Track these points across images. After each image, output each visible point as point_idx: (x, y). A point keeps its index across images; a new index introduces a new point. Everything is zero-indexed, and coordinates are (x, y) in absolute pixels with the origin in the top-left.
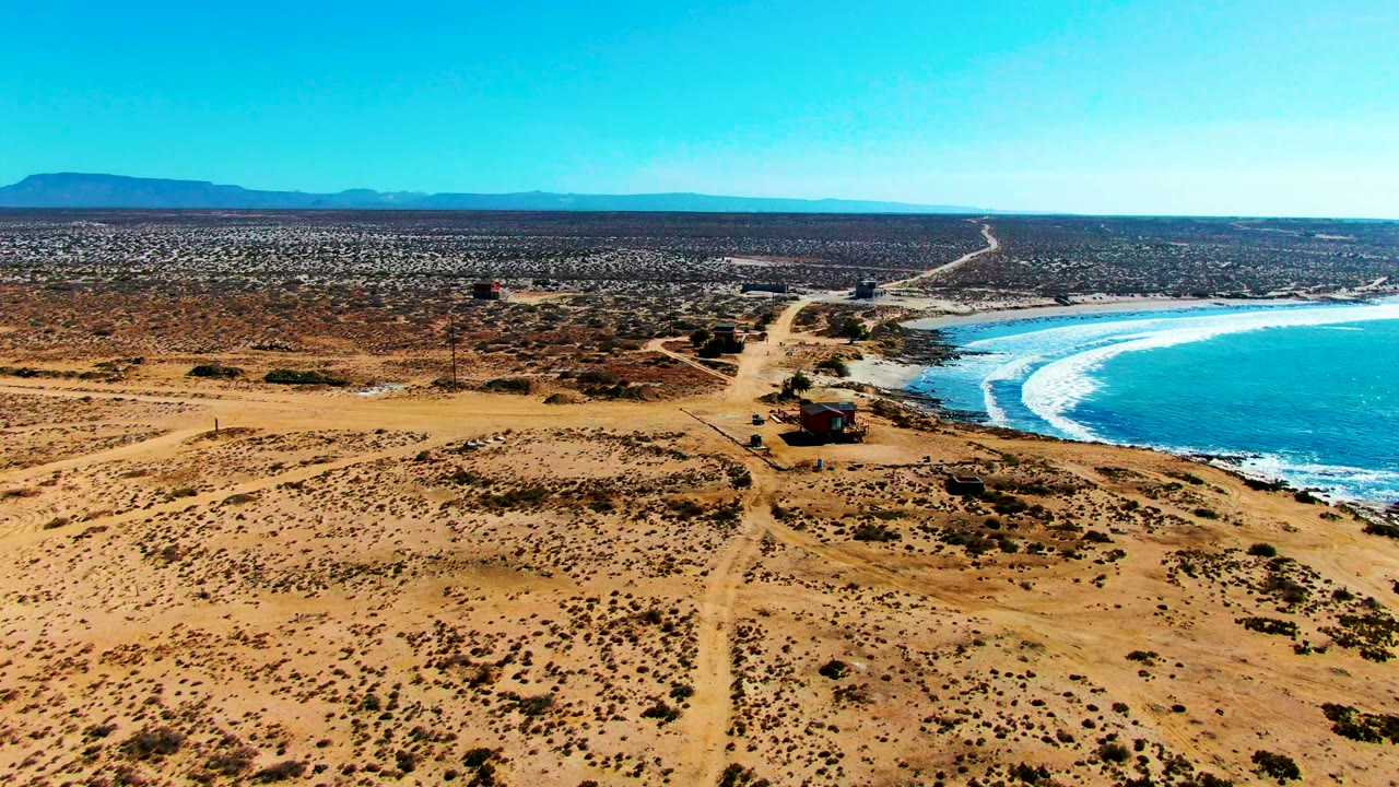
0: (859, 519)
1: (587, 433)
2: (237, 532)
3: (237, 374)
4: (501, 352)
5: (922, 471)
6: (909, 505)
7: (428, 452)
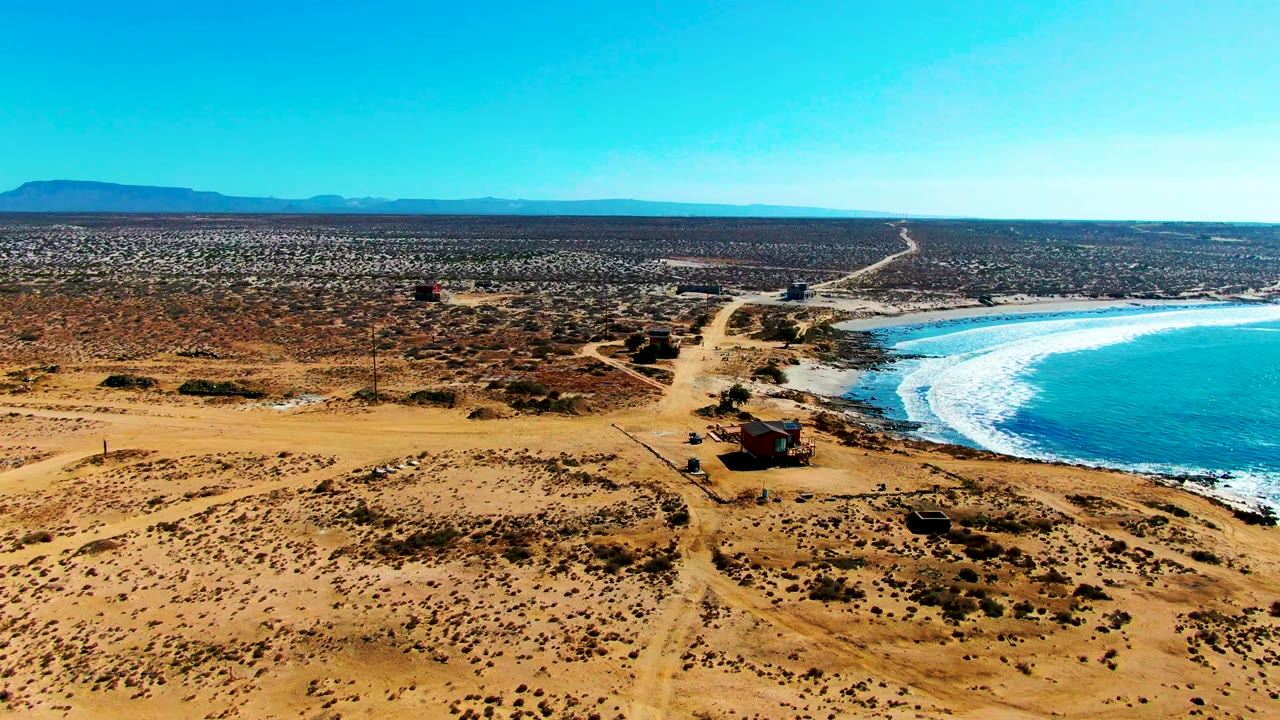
0: (814, 569)
1: (510, 456)
2: (79, 595)
3: (151, 385)
4: (432, 359)
5: (879, 502)
6: (869, 549)
7: (331, 481)
